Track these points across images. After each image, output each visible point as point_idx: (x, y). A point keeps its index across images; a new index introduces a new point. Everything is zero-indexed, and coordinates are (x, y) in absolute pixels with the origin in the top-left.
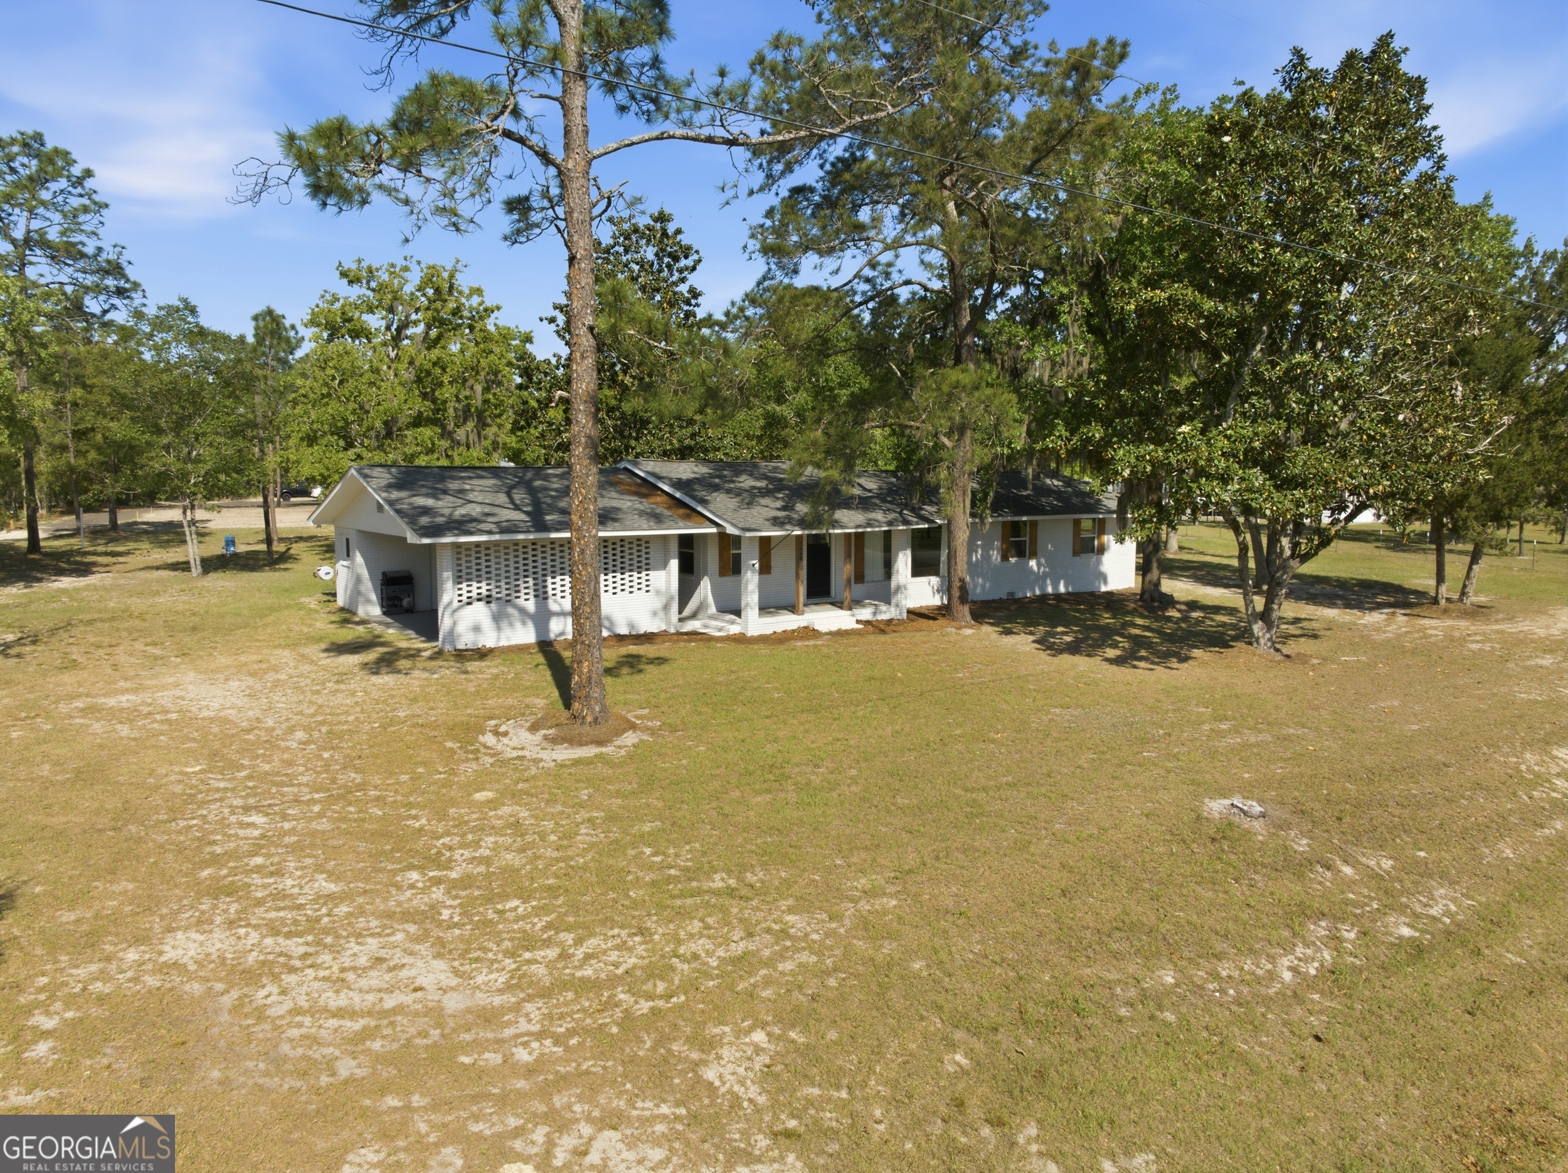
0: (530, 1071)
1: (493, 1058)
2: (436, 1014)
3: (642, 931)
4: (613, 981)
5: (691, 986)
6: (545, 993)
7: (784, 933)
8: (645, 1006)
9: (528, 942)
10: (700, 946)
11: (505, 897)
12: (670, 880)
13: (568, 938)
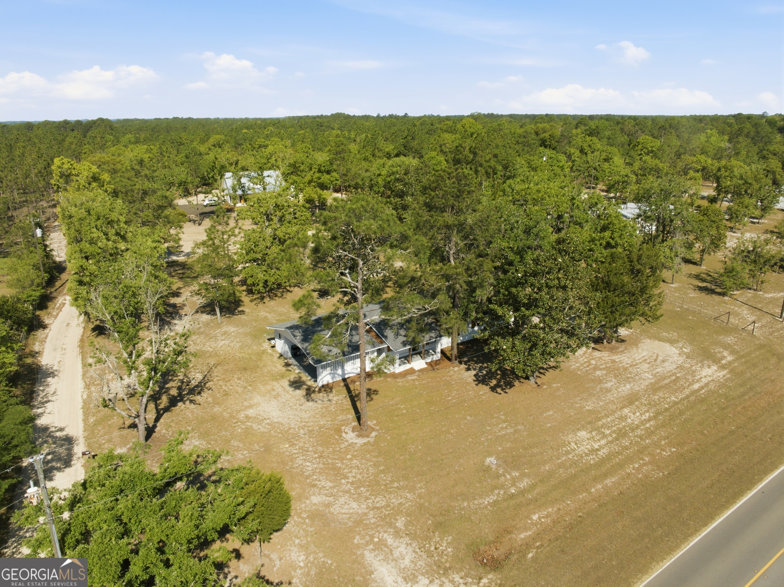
0: (374, 524)
1: (368, 522)
2: (357, 513)
3: (385, 497)
4: (382, 507)
5: (393, 509)
6: (372, 510)
7: (406, 498)
8: (387, 513)
9: (367, 498)
10: (394, 500)
11: (361, 487)
12: (387, 484)
13: (373, 497)
